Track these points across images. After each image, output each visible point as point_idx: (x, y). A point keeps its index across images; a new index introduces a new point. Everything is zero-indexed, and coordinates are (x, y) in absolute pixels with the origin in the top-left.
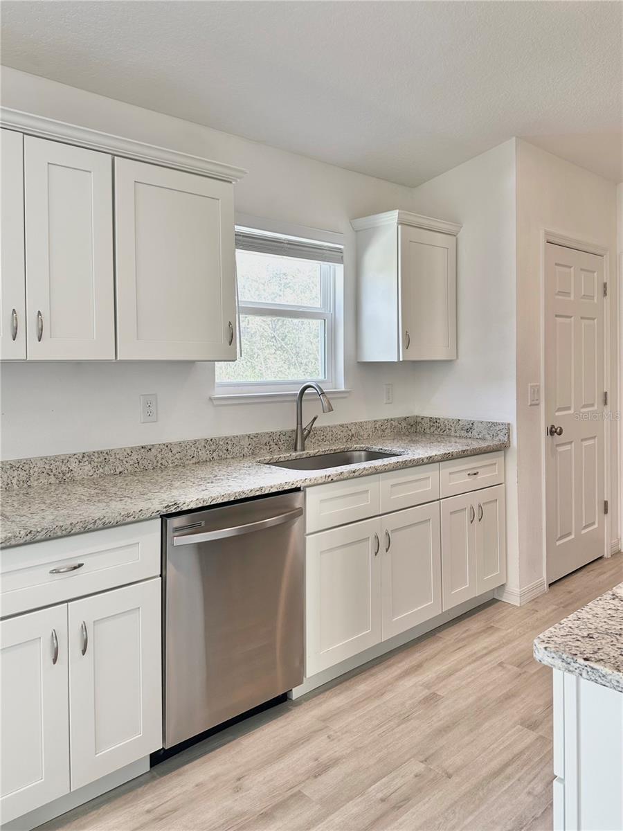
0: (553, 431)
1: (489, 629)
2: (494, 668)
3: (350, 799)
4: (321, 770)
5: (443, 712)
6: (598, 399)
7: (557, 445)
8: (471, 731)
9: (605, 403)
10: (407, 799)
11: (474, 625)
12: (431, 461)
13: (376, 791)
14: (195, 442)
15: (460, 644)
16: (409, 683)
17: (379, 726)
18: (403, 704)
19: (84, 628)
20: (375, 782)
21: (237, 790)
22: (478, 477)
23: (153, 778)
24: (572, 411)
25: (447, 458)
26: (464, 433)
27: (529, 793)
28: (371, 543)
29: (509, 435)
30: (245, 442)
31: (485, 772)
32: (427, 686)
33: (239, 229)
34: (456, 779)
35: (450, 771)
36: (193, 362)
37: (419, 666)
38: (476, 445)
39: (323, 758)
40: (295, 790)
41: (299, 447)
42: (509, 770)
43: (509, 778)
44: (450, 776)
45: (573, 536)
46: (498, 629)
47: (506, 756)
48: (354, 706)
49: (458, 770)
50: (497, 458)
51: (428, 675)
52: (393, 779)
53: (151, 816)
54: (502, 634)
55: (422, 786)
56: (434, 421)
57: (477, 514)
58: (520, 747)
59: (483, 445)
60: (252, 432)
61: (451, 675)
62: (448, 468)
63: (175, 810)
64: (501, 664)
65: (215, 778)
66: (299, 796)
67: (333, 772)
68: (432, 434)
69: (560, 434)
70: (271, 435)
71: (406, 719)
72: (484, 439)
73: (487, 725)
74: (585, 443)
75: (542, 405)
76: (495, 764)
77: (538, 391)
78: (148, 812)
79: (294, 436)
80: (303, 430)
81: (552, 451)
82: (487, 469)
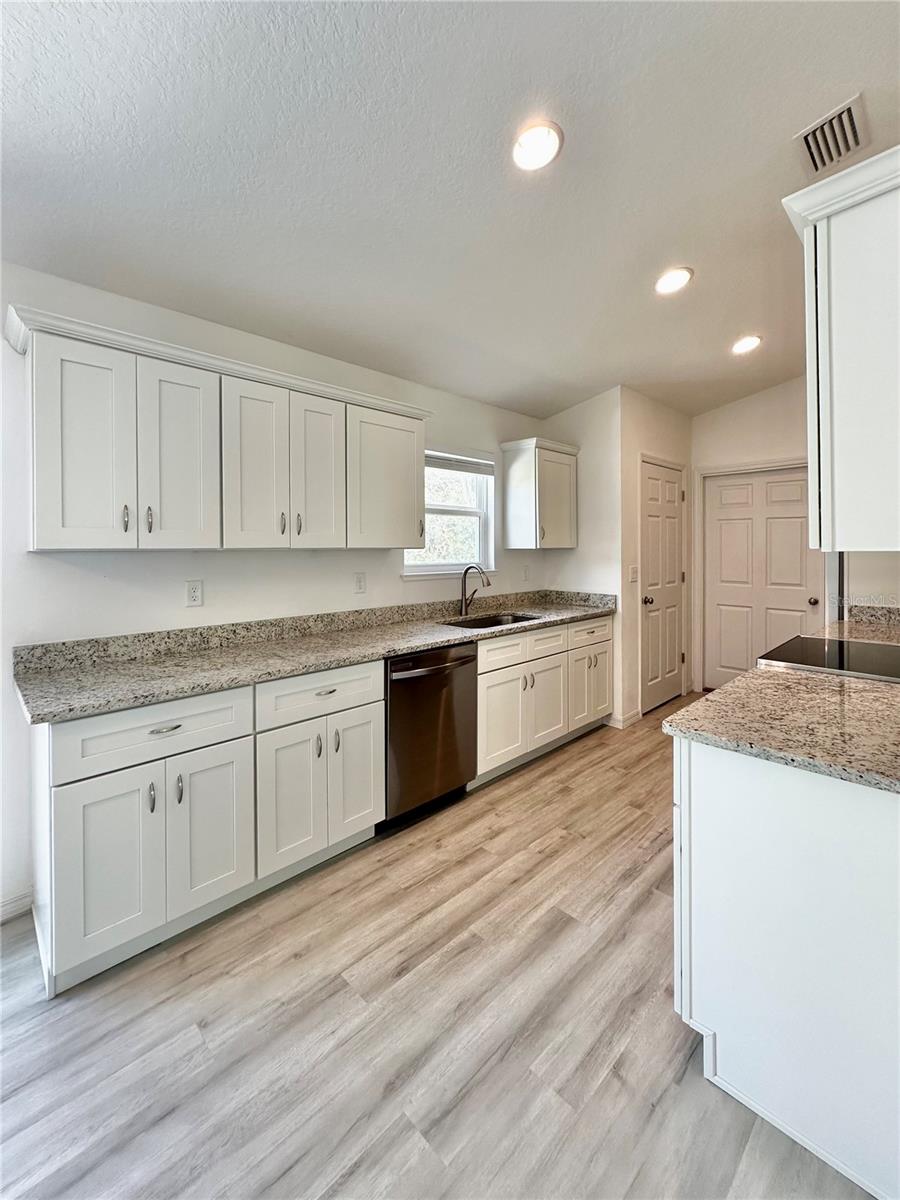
0: (646, 601)
1: (602, 745)
2: (607, 771)
3: (517, 852)
4: (494, 834)
5: (574, 799)
6: (678, 577)
7: (650, 611)
8: (596, 809)
9: (683, 580)
10: (557, 851)
11: (591, 742)
12: (563, 622)
13: (534, 847)
14: (391, 608)
15: (581, 755)
16: (548, 780)
17: (531, 807)
18: (546, 793)
19: (337, 734)
20: (532, 842)
21: (439, 847)
22: (595, 634)
23: (378, 841)
24: (659, 587)
25: (573, 620)
26: (582, 603)
27: (640, 847)
28: (521, 683)
29: (616, 603)
30: (425, 609)
31: (608, 834)
32: (561, 782)
33: (427, 452)
34: (588, 839)
35: (584, 834)
36: (389, 549)
37: (554, 769)
38: (591, 611)
39: (495, 828)
40: (478, 847)
41: (464, 613)
42: (624, 834)
43: (625, 838)
44: (584, 838)
45: (659, 679)
46: (608, 745)
47: (621, 825)
48: (511, 795)
49: (590, 833)
50: (606, 621)
51: (562, 774)
52: (545, 840)
53: (382, 864)
54: (611, 747)
55: (566, 843)
56: (559, 594)
57: (594, 662)
58: (630, 819)
59: (596, 611)
60: (431, 601)
61: (577, 775)
62: (574, 628)
63: (398, 860)
64: (612, 768)
65: (421, 840)
66: (481, 850)
67: (502, 836)
68: (558, 603)
69: (651, 603)
70: (443, 603)
71: (549, 803)
72: (597, 607)
73: (606, 806)
74: (669, 610)
75: (639, 581)
76: (615, 829)
77: (637, 572)
78: (379, 861)
79: (459, 605)
80: (466, 600)
81: (645, 616)
82: (600, 628)
